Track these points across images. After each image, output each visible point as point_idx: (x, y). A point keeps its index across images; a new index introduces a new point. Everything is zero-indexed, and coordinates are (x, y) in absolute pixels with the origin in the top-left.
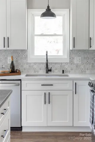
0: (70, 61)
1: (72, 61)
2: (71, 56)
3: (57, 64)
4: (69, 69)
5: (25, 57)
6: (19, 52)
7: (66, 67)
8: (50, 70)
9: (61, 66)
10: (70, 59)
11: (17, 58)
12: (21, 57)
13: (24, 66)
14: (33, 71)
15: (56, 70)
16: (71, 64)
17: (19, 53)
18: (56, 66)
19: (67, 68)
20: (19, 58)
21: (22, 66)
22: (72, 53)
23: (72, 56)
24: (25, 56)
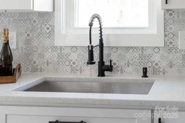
0: (165, 43)
1: (171, 43)
2: (168, 29)
3: (131, 51)
4: (163, 64)
5: (48, 31)
6: (35, 19)
7: (156, 58)
8: (110, 69)
9: (141, 57)
10: (165, 36)
11: (28, 35)
12: (39, 31)
13: (46, 54)
14: (69, 68)
15: (128, 66)
16: (170, 50)
17: (35, 22)
18: (129, 55)
19: (157, 61)
20: (35, 35)
21: (41, 56)
22: (170, 21)
23: (171, 28)
24: (48, 28)
